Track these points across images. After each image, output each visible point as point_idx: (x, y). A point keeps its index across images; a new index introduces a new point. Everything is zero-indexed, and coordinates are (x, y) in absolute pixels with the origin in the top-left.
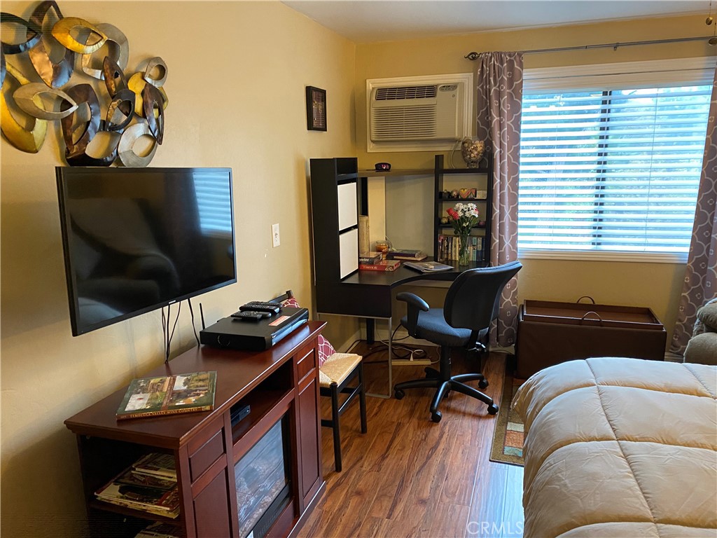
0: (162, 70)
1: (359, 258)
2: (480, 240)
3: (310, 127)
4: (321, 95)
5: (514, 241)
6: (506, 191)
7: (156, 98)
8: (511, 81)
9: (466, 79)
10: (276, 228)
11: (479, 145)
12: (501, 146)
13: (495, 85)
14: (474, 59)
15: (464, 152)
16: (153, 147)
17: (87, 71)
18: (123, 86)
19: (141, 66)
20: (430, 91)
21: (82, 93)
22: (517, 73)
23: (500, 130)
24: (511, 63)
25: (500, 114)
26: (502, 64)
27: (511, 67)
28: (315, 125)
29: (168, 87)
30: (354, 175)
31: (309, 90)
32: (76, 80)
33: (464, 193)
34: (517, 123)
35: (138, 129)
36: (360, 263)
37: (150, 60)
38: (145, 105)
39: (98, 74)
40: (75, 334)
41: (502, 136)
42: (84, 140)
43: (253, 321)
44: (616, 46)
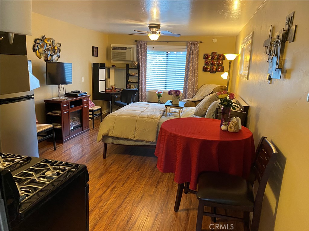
0: (60, 45)
1: (106, 88)
2: (137, 86)
3: (93, 56)
4: (96, 48)
5: (145, 87)
6: (143, 74)
7: (59, 50)
8: (144, 48)
9: (134, 46)
10: (83, 78)
11: (137, 63)
12: (142, 63)
13: (141, 48)
14: (136, 42)
15: (133, 64)
16: (58, 59)
17: (49, 46)
18: (54, 48)
19: (57, 45)
20: (125, 49)
21: (48, 50)
22: (145, 46)
23: (142, 59)
24: (144, 43)
25: (142, 55)
26: (142, 43)
27: (144, 45)
28: (94, 55)
29: (61, 48)
30: (104, 68)
31: (93, 47)
32: (47, 48)
33: (133, 74)
34: (146, 58)
35: (56, 56)
36: (106, 89)
37: (58, 43)
38: (57, 51)
39: (50, 46)
40: (47, 85)
41: (142, 61)
42: (47, 57)
43: (76, 92)
44: (167, 42)
